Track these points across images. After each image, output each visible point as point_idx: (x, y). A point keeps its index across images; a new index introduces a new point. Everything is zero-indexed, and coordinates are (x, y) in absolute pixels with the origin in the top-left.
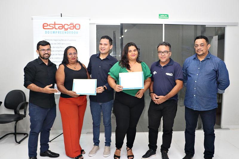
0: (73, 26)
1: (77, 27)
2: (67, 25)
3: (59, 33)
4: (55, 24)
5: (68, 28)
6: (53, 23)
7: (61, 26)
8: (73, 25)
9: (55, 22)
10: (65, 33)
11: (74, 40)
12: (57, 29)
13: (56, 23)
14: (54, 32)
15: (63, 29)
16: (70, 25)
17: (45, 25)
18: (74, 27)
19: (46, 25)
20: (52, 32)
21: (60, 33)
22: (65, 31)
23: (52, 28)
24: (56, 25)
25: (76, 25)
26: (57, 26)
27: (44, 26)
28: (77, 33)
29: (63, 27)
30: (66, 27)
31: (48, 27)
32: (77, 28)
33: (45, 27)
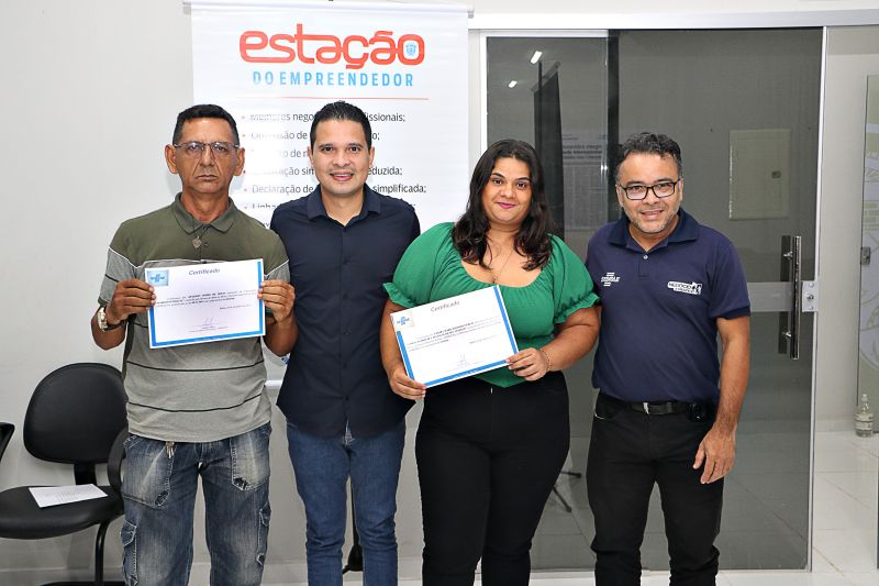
0: (386, 45)
1: (410, 49)
2: (360, 44)
3: (319, 81)
4: (300, 37)
5: (366, 55)
6: (293, 32)
7: (331, 44)
8: (391, 42)
9: (300, 27)
10: (352, 79)
11: (395, 118)
12: (311, 61)
13: (305, 32)
14: (295, 79)
15: (343, 62)
16: (373, 41)
17: (250, 41)
18: (396, 51)
19: (257, 40)
20: (288, 76)
21: (325, 80)
22: (352, 71)
23: (287, 55)
24: (305, 42)
25: (402, 40)
26: (310, 48)
27: (244, 47)
28: (409, 82)
29: (341, 49)
30: (356, 50)
31: (268, 52)
32: (407, 56)
33: (251, 53)
